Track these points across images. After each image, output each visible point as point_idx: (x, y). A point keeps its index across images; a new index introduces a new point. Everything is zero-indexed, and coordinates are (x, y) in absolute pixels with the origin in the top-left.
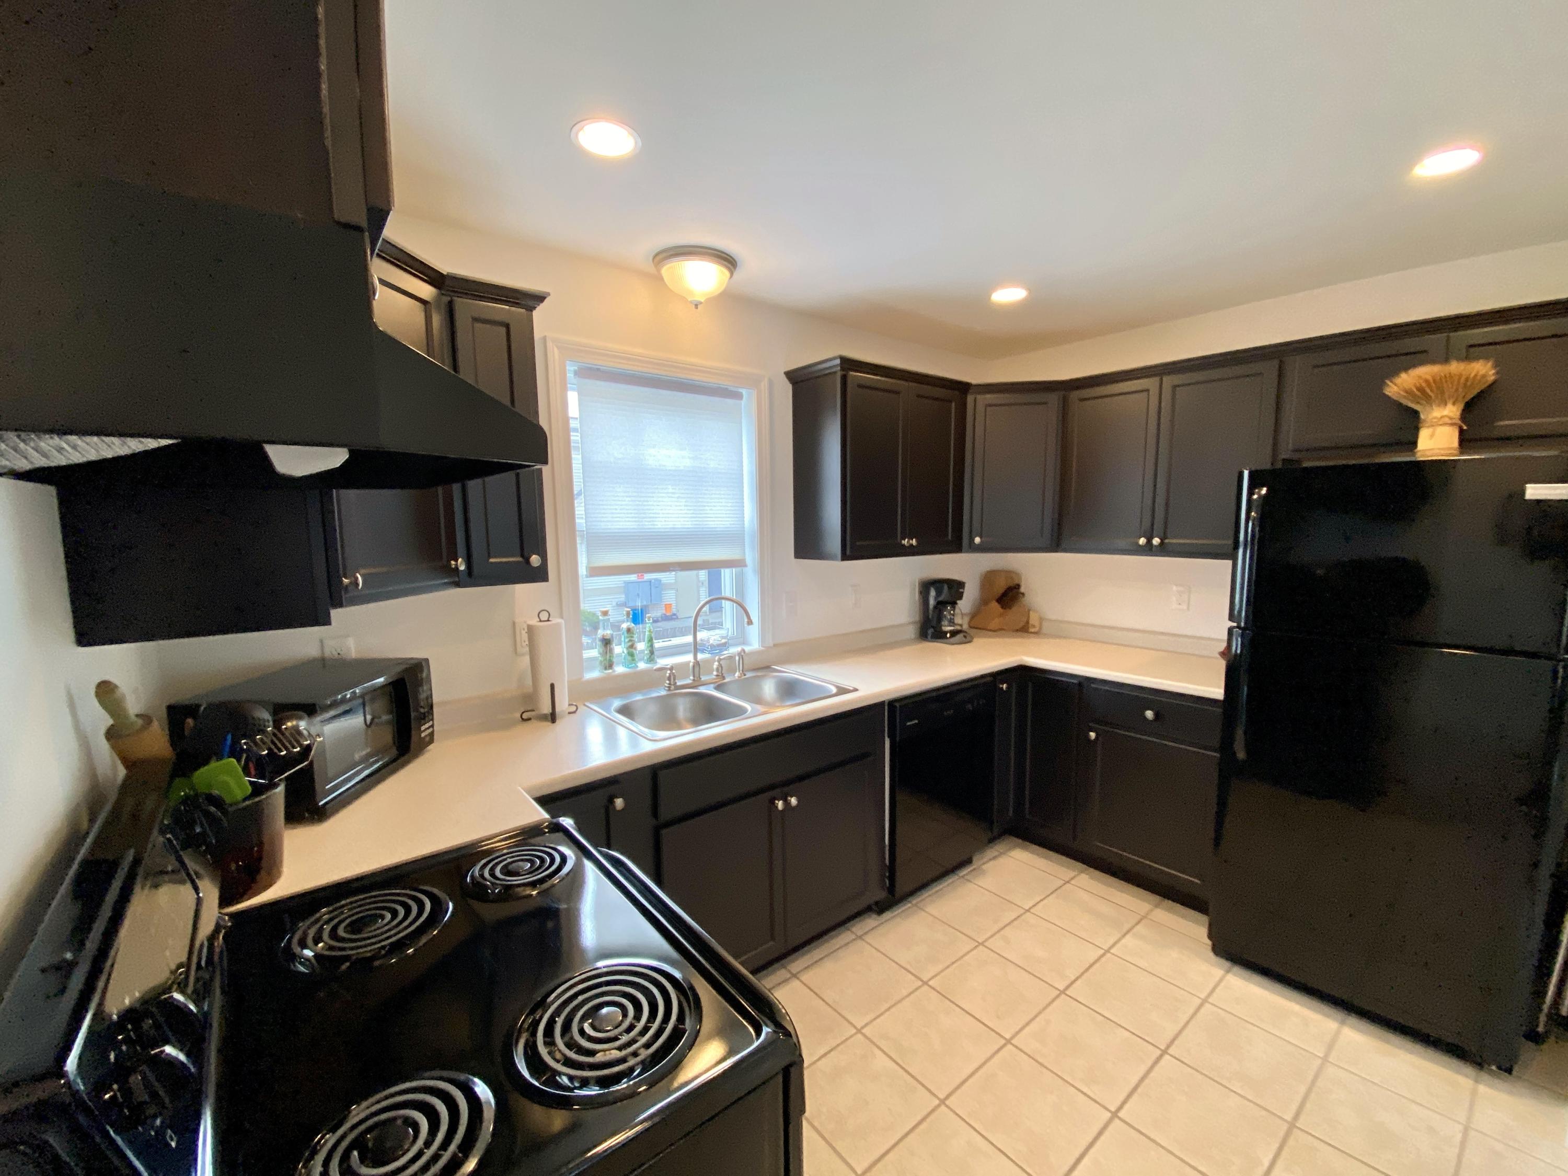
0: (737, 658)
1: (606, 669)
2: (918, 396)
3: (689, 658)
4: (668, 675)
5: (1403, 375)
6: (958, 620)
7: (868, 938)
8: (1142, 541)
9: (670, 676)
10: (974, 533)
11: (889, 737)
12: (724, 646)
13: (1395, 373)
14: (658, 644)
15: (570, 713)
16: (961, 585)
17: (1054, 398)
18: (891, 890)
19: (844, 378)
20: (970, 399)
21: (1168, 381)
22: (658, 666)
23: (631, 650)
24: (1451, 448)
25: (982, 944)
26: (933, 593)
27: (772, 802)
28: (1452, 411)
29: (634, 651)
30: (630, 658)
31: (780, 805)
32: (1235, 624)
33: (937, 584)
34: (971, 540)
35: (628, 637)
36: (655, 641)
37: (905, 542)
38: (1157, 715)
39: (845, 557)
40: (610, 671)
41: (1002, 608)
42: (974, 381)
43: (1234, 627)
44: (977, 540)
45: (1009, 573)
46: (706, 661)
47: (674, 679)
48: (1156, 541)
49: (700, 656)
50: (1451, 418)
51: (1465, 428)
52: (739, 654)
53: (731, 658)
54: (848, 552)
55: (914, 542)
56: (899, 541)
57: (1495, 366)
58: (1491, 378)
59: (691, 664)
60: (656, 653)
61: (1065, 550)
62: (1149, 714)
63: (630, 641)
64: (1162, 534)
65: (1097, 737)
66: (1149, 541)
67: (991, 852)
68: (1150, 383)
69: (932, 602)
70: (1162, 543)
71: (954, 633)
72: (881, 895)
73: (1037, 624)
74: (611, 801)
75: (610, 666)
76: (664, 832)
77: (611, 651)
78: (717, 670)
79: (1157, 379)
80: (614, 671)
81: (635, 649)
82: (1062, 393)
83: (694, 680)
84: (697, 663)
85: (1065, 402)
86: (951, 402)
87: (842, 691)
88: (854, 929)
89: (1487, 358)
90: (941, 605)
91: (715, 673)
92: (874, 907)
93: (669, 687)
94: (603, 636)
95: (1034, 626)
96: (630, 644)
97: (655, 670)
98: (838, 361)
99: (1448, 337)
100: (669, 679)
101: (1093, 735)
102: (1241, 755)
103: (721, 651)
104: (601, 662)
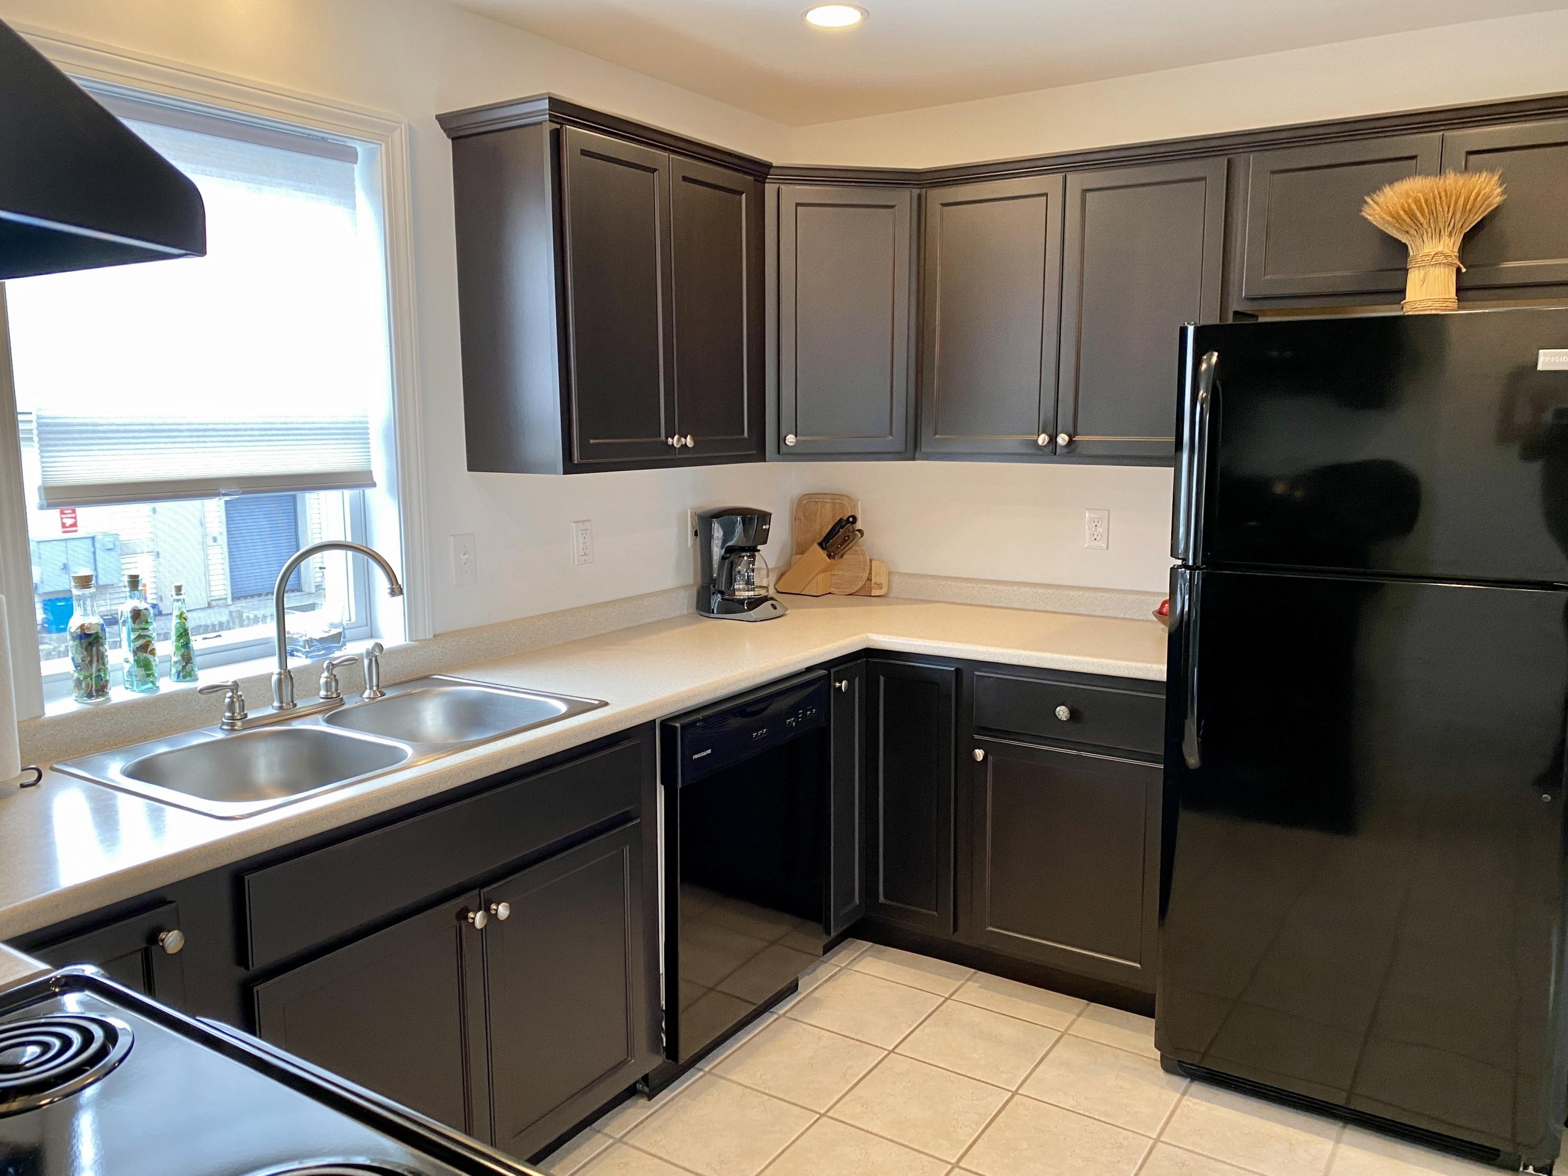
0: (366, 662)
1: (90, 696)
2: (685, 179)
3: (270, 666)
4: (227, 700)
5: (1387, 190)
6: (760, 579)
7: (636, 1140)
8: (1043, 439)
9: (232, 702)
10: (783, 431)
11: (662, 783)
12: (337, 639)
13: (1376, 188)
14: (198, 643)
15: (22, 786)
16: (765, 517)
17: (904, 198)
18: (672, 1051)
19: (556, 137)
20: (770, 189)
21: (1076, 181)
22: (201, 683)
23: (142, 655)
24: (1445, 300)
25: (824, 1115)
26: (718, 532)
27: (462, 915)
28: (1449, 245)
29: (150, 657)
30: (142, 672)
31: (479, 919)
32: (1179, 562)
33: (725, 515)
34: (780, 440)
35: (134, 630)
36: (192, 638)
37: (675, 441)
38: (1073, 713)
39: (570, 467)
40: (101, 699)
41: (829, 556)
42: (776, 159)
43: (1180, 567)
44: (791, 439)
45: (837, 498)
46: (302, 670)
47: (242, 708)
48: (1062, 439)
49: (293, 663)
50: (1446, 257)
51: (1464, 270)
52: (369, 654)
53: (353, 661)
54: (576, 460)
55: (689, 441)
56: (663, 437)
57: (1503, 180)
58: (1496, 200)
59: (275, 678)
60: (197, 660)
61: (928, 457)
62: (1062, 712)
63: (140, 637)
64: (1071, 430)
65: (985, 757)
66: (1053, 439)
67: (826, 970)
68: (1050, 183)
69: (717, 552)
70: (1071, 442)
71: (755, 603)
72: (655, 1062)
73: (883, 580)
74: (153, 938)
75: (101, 689)
76: (261, 989)
77: (101, 658)
78: (328, 686)
79: (1059, 177)
80: (109, 699)
81: (153, 652)
82: (916, 191)
83: (281, 708)
84: (286, 676)
85: (921, 205)
86: (741, 193)
87: (577, 708)
88: (607, 1130)
89: (1492, 170)
90: (731, 552)
91: (323, 693)
92: (639, 1086)
93: (233, 725)
94: (82, 627)
95: (880, 586)
96: (141, 642)
97: (201, 691)
98: (545, 104)
99: (1443, 134)
100: (231, 707)
101: (979, 754)
102: (1193, 760)
103: (330, 650)
104: (78, 683)
